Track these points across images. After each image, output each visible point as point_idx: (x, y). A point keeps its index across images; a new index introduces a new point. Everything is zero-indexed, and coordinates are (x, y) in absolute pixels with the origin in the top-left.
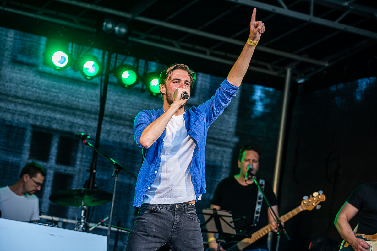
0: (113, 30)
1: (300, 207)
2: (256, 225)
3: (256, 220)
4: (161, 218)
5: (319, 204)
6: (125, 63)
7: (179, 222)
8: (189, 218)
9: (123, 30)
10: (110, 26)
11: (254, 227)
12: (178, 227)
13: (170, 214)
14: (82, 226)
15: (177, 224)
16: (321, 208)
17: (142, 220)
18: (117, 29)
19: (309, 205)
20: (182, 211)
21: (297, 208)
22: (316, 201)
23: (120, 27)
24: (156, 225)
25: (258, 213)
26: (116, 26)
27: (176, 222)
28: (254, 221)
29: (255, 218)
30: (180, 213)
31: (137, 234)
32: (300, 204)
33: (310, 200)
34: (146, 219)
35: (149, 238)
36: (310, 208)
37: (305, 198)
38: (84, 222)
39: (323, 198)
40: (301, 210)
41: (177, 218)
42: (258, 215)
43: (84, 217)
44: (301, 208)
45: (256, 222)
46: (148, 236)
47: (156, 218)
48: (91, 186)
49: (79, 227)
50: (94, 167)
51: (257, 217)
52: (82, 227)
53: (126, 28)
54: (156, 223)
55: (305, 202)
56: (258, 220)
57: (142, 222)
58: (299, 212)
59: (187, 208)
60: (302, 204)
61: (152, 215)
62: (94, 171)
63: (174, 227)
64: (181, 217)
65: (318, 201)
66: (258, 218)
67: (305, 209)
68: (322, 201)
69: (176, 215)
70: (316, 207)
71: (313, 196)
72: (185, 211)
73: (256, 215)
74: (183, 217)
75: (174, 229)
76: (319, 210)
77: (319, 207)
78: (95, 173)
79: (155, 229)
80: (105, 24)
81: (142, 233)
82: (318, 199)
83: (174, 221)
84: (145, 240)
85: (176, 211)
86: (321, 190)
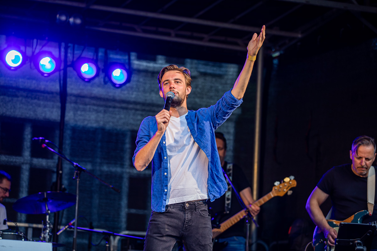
0: (67, 22)
1: (271, 193)
2: (228, 212)
3: (227, 207)
4: (172, 217)
5: (290, 190)
6: (84, 55)
7: (190, 219)
8: (200, 215)
9: (78, 21)
10: (63, 18)
11: (227, 214)
12: (189, 224)
13: (182, 213)
14: (48, 231)
15: (189, 222)
16: (292, 194)
17: (155, 222)
18: (71, 20)
19: (280, 191)
20: (193, 209)
21: (269, 194)
22: (287, 187)
23: (75, 17)
24: (168, 225)
25: (228, 199)
26: (70, 17)
27: (187, 220)
28: (226, 209)
29: (226, 205)
30: (191, 211)
31: (153, 237)
32: (271, 190)
33: (281, 186)
34: (158, 221)
35: (164, 238)
36: (281, 194)
37: (277, 183)
38: (50, 227)
39: (294, 184)
40: (272, 196)
41: (188, 216)
42: (229, 202)
43: (49, 222)
44: (272, 195)
45: (228, 209)
46: (163, 236)
47: (168, 218)
48: (58, 188)
49: (45, 232)
50: (60, 168)
51: (228, 204)
52: (48, 233)
53: (81, 19)
54: (169, 223)
55: (276, 188)
56: (230, 207)
57: (155, 224)
58: (270, 198)
59: (198, 206)
60: (273, 190)
61: (164, 216)
62: (61, 172)
63: (186, 225)
64: (192, 215)
65: (289, 187)
66: (230, 205)
67: (276, 195)
68: (293, 186)
69: (187, 213)
70: (287, 193)
71: (284, 182)
72: (195, 209)
73: (227, 202)
74: (194, 214)
75: (185, 227)
76: (290, 196)
77: (290, 193)
78: (61, 174)
79: (168, 229)
80: (58, 16)
81: (157, 235)
82: (289, 185)
83: (185, 219)
84: (161, 241)
85: (187, 210)
86: (293, 175)
